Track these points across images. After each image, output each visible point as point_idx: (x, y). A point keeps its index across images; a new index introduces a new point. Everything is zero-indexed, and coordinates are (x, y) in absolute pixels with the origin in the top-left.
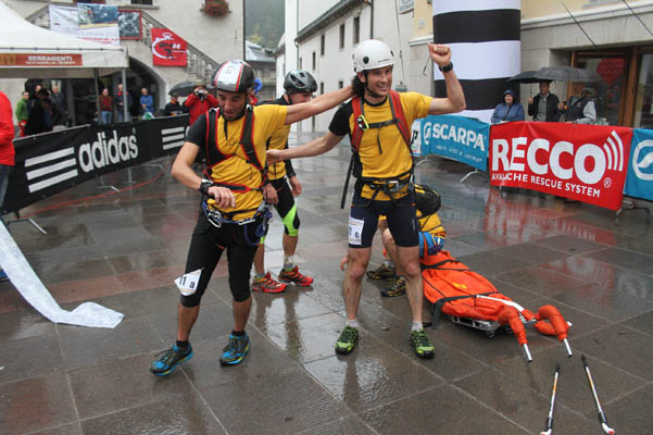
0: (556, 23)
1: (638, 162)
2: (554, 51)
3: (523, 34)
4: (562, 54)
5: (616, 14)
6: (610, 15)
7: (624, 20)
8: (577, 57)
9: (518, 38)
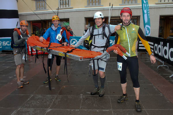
0: (27, 14)
1: (72, 43)
2: (27, 21)
3: (19, 17)
4: (29, 22)
5: (44, 13)
6: (42, 13)
7: (46, 14)
8: (32, 23)
9: (18, 18)
